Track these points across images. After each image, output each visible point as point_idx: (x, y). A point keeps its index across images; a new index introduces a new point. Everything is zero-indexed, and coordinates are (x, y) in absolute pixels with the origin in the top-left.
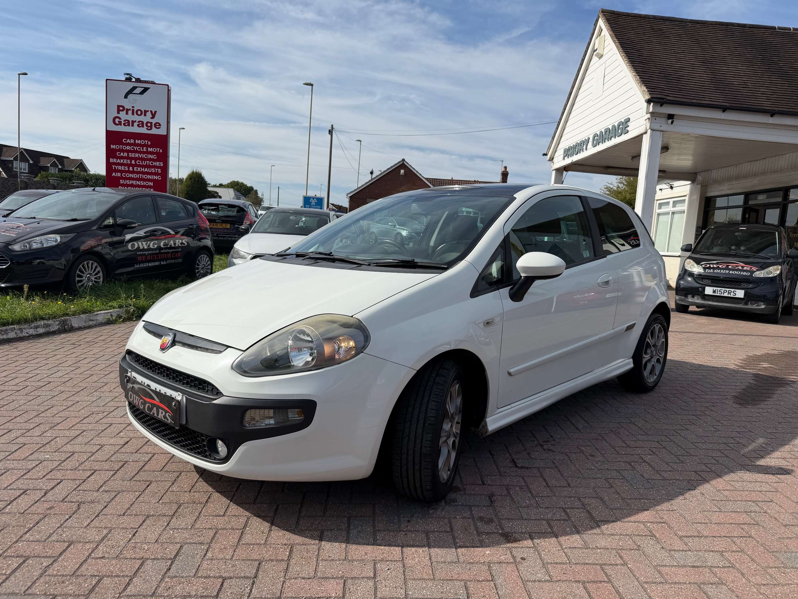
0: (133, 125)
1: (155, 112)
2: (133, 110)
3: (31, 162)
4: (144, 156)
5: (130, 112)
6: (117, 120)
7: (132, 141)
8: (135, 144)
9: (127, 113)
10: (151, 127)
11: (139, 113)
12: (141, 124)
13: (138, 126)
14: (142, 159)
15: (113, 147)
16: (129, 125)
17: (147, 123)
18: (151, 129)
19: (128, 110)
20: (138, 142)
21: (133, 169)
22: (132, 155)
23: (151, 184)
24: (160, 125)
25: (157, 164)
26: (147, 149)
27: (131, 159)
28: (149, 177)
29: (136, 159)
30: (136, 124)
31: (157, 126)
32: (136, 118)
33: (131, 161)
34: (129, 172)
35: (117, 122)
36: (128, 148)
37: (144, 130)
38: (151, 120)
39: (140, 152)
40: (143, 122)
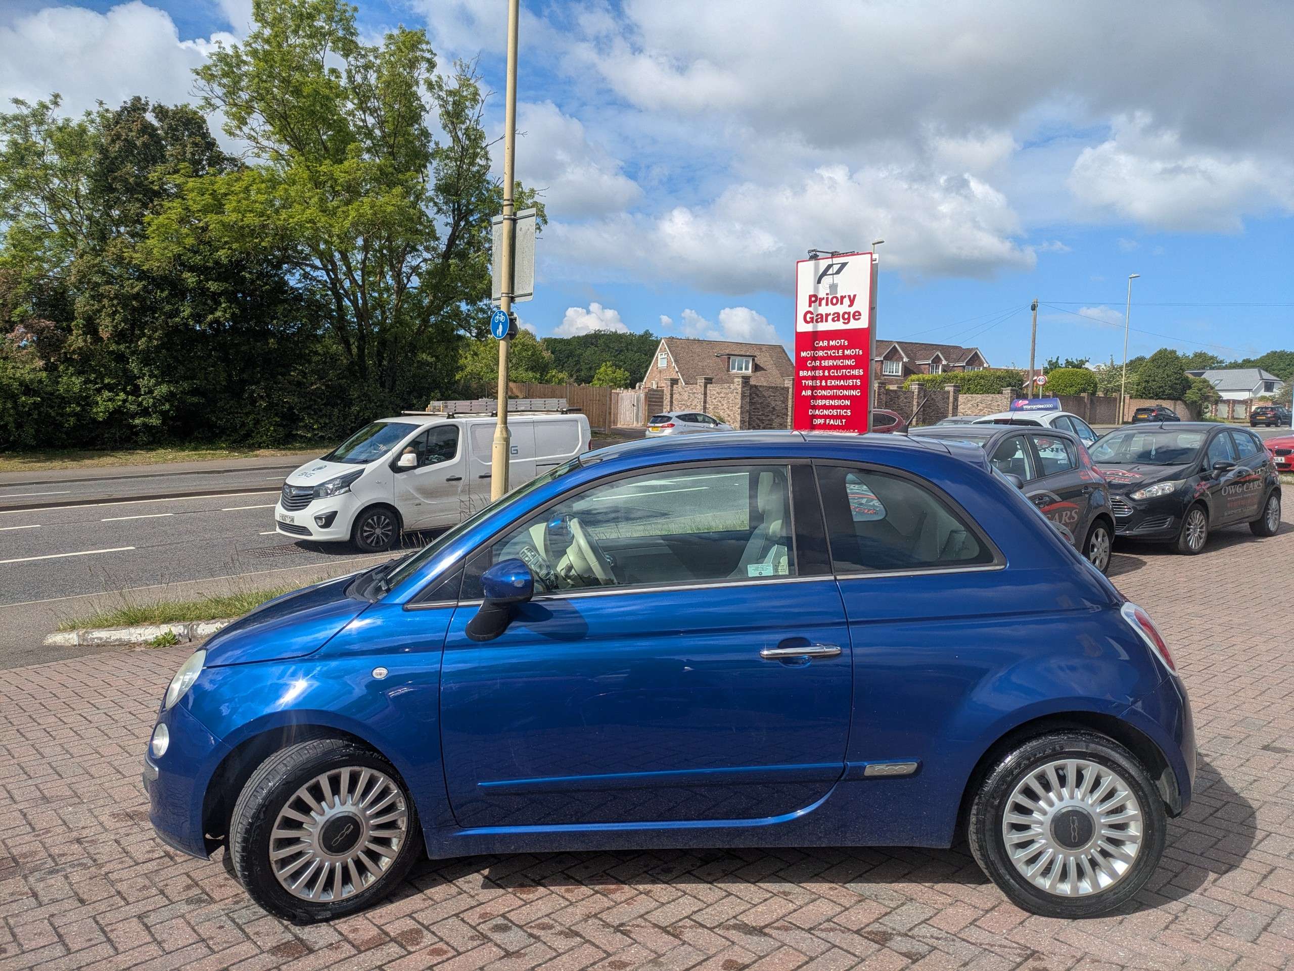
0: (826, 321)
1: (855, 296)
2: (827, 298)
3: (905, 360)
4: (839, 362)
5: (824, 302)
6: (809, 316)
7: (825, 343)
8: (829, 348)
9: (820, 305)
10: (849, 319)
11: (835, 301)
12: (837, 317)
13: (833, 320)
14: (837, 368)
15: (803, 354)
16: (822, 321)
17: (845, 313)
18: (848, 322)
19: (821, 299)
20: (832, 343)
21: (826, 382)
22: (825, 363)
23: (848, 403)
24: (860, 314)
25: (856, 372)
26: (843, 352)
27: (824, 368)
28: (846, 393)
29: (829, 368)
30: (830, 318)
31: (857, 315)
32: (831, 309)
33: (824, 372)
34: (822, 388)
35: (808, 319)
36: (821, 353)
37: (839, 326)
38: (848, 310)
39: (835, 358)
40: (838, 314)
